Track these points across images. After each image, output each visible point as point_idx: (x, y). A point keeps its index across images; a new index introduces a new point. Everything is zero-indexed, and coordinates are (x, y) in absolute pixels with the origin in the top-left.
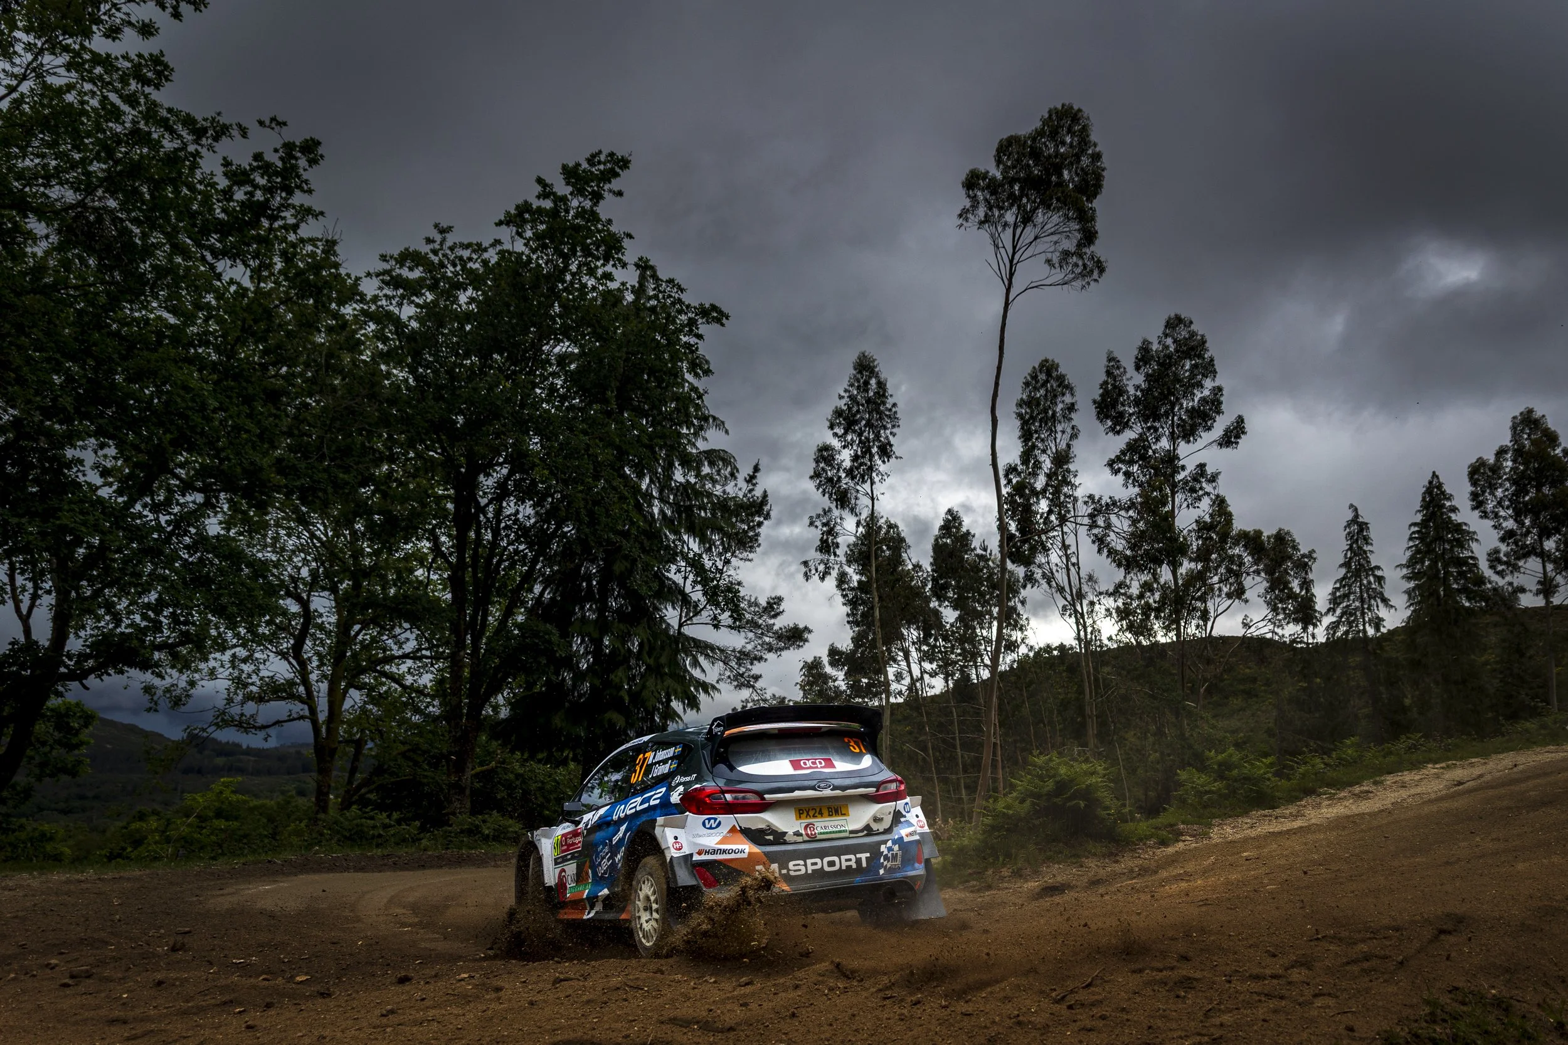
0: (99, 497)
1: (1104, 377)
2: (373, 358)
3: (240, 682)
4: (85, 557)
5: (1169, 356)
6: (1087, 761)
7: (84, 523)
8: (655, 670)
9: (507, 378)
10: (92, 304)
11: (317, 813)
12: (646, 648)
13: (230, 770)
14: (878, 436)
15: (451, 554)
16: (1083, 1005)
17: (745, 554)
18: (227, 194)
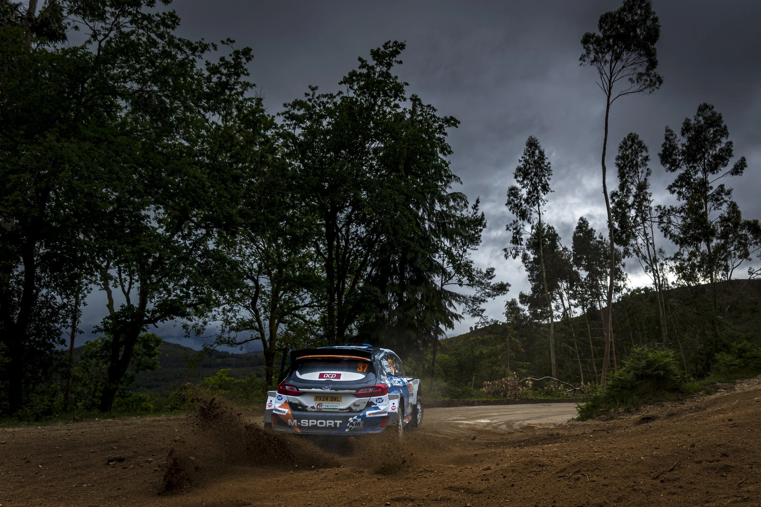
0: (158, 233)
1: (664, 141)
2: (282, 157)
3: (227, 322)
4: (153, 263)
5: (701, 127)
6: (663, 350)
7: (152, 247)
8: (430, 308)
9: (349, 162)
10: (149, 139)
11: (267, 385)
12: (425, 297)
13: (224, 365)
14: (541, 181)
15: (325, 253)
16: (669, 480)
17: (474, 247)
18: (209, 79)
